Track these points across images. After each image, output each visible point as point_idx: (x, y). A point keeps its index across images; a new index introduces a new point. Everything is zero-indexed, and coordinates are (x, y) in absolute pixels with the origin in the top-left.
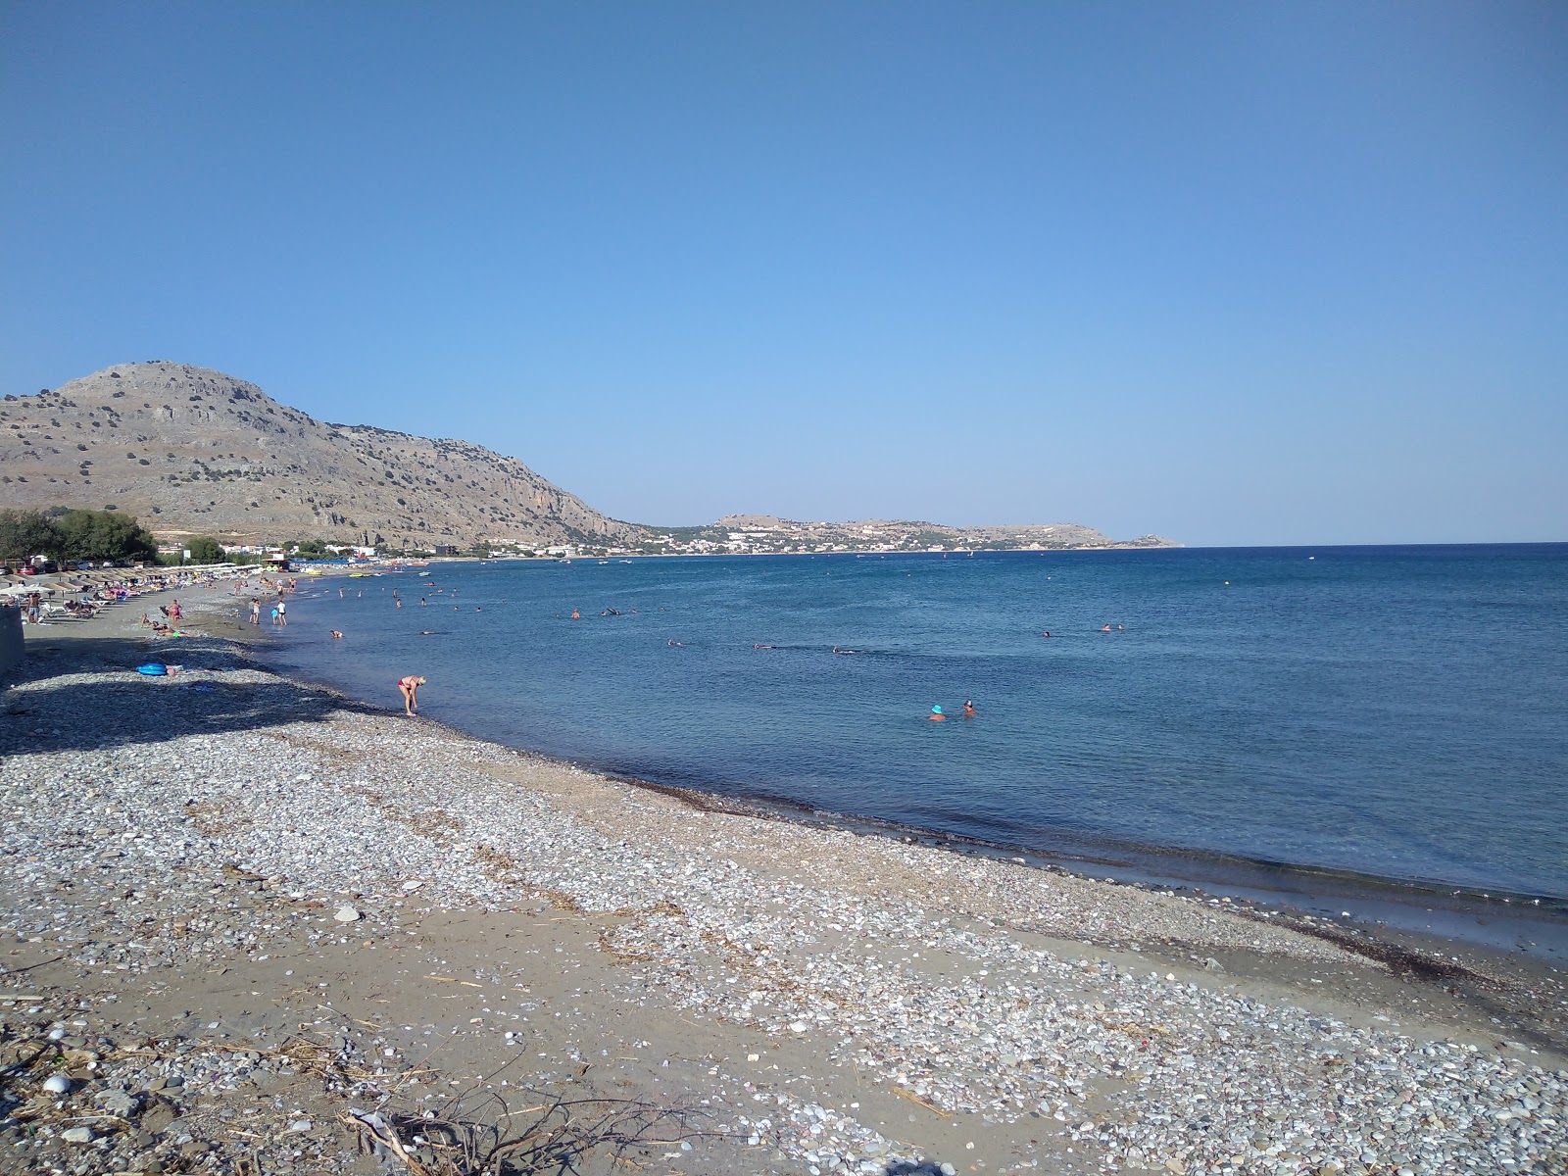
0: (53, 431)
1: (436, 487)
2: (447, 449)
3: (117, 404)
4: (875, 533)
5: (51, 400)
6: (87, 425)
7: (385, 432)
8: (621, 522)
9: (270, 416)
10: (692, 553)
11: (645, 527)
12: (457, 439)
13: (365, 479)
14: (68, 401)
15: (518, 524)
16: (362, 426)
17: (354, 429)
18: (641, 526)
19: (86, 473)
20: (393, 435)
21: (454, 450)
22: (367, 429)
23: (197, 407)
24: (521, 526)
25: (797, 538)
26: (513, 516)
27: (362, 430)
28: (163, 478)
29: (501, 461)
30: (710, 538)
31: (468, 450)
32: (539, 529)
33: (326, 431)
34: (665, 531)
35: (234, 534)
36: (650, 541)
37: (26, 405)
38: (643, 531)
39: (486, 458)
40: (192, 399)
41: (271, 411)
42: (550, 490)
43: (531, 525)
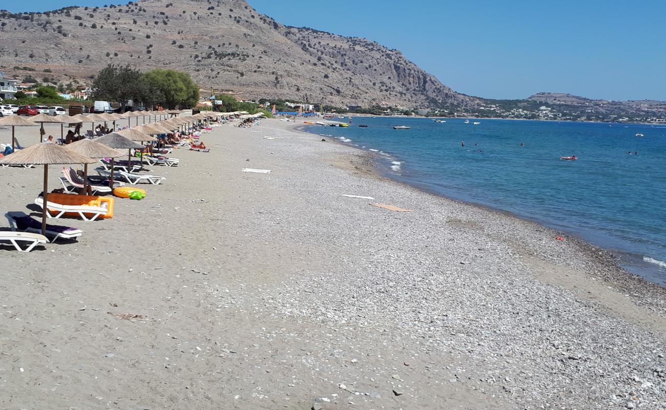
0: (133, 27)
1: (347, 67)
2: (355, 44)
3: (167, 12)
4: (649, 110)
5: (133, 7)
6: (151, 24)
7: (318, 31)
8: (463, 95)
9: (252, 20)
10: (513, 117)
11: (479, 99)
12: (361, 37)
13: (306, 61)
14: (142, 8)
15: (397, 94)
16: (304, 28)
17: (300, 30)
18: (477, 98)
19: (149, 52)
20: (322, 33)
21: (359, 44)
22: (308, 29)
23: (212, 13)
24: (399, 95)
25: (590, 111)
26: (394, 88)
27: (304, 30)
28: (191, 57)
29: (388, 52)
30: (524, 108)
31: (367, 44)
32: (410, 98)
33: (284, 30)
34: (494, 102)
35: (230, 93)
36: (483, 108)
37: (120, 11)
38: (478, 101)
39: (378, 50)
40: (209, 9)
41: (253, 17)
42: (418, 72)
43: (405, 94)
